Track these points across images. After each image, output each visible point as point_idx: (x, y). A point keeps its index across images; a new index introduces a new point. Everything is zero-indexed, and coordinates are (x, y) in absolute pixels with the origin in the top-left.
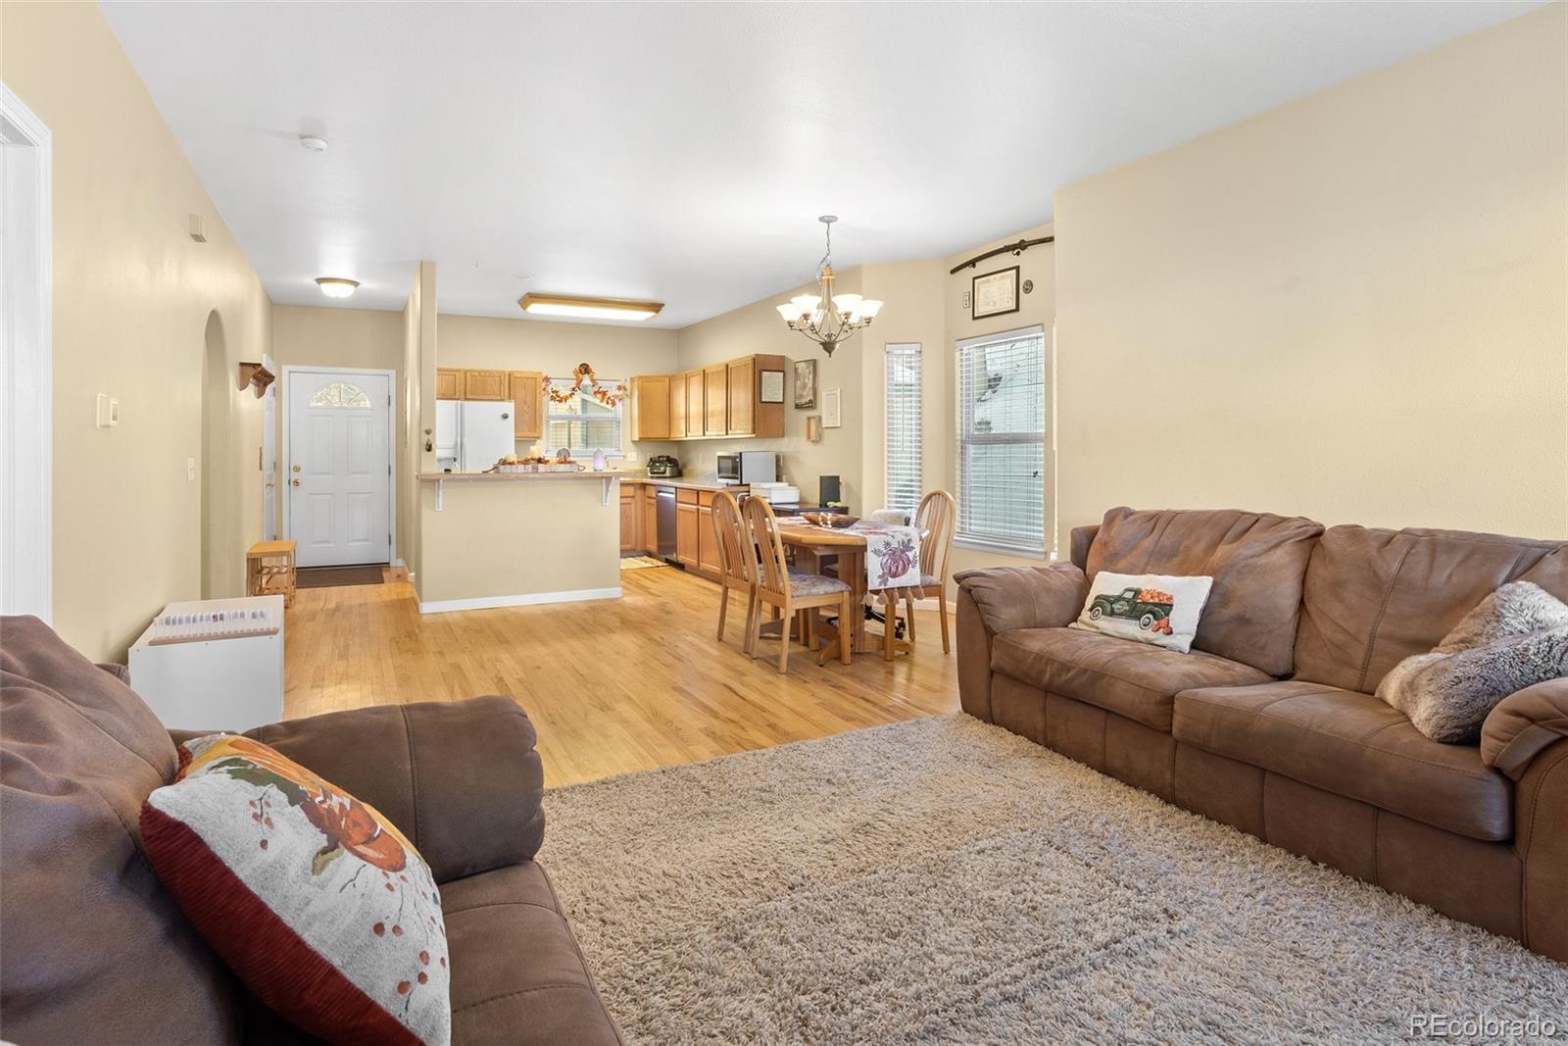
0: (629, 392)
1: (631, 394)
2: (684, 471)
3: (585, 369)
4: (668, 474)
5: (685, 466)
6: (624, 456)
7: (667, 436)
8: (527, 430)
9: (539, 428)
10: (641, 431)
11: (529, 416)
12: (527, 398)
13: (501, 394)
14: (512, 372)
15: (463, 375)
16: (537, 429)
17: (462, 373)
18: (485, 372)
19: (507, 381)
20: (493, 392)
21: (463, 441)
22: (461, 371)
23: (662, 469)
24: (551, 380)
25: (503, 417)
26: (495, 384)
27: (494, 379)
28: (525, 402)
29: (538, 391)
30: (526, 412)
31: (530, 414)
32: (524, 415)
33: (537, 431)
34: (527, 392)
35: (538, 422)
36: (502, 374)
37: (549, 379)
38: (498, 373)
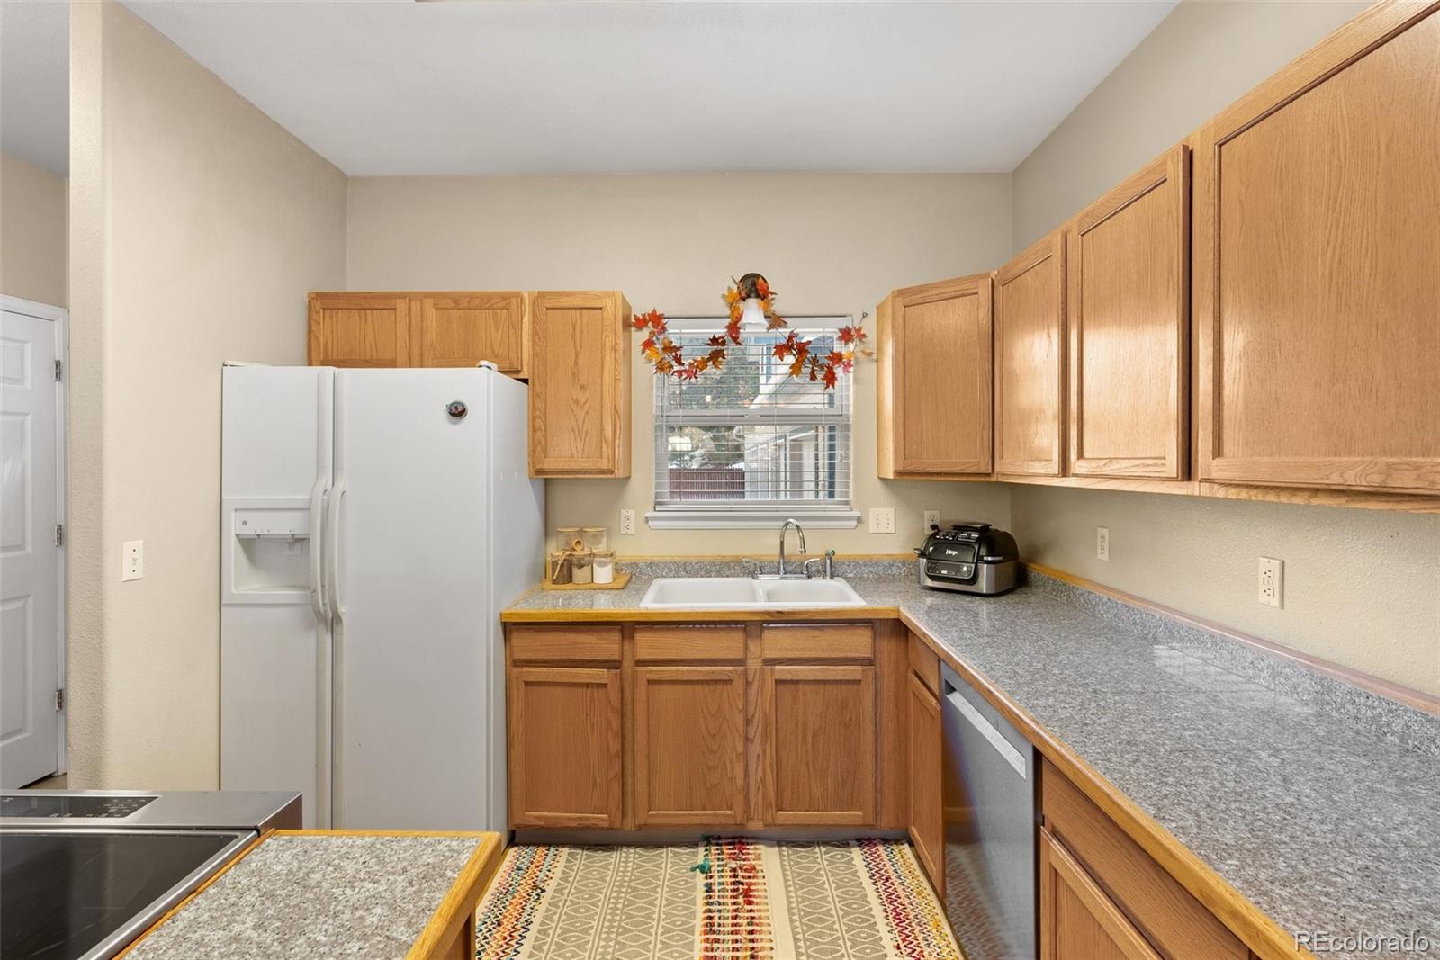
0: (872, 347)
1: (880, 349)
2: (1034, 570)
3: (754, 287)
4: (983, 585)
5: (1036, 553)
6: (859, 520)
7: (982, 469)
8: (580, 451)
9: (610, 446)
10: (902, 453)
11: (587, 413)
12: (580, 364)
13: (513, 355)
14: (542, 295)
15: (416, 306)
16: (608, 448)
17: (413, 303)
18: (471, 296)
19: (526, 319)
20: (493, 352)
21: (339, 487)
22: (409, 297)
23: (965, 569)
24: (664, 321)
25: (453, 414)
26: (497, 330)
27: (495, 315)
28: (574, 374)
29: (608, 342)
30: (577, 402)
31: (586, 408)
32: (572, 411)
33: (605, 454)
34: (581, 347)
35: (608, 430)
36: (513, 301)
37: (661, 317)
38: (505, 299)
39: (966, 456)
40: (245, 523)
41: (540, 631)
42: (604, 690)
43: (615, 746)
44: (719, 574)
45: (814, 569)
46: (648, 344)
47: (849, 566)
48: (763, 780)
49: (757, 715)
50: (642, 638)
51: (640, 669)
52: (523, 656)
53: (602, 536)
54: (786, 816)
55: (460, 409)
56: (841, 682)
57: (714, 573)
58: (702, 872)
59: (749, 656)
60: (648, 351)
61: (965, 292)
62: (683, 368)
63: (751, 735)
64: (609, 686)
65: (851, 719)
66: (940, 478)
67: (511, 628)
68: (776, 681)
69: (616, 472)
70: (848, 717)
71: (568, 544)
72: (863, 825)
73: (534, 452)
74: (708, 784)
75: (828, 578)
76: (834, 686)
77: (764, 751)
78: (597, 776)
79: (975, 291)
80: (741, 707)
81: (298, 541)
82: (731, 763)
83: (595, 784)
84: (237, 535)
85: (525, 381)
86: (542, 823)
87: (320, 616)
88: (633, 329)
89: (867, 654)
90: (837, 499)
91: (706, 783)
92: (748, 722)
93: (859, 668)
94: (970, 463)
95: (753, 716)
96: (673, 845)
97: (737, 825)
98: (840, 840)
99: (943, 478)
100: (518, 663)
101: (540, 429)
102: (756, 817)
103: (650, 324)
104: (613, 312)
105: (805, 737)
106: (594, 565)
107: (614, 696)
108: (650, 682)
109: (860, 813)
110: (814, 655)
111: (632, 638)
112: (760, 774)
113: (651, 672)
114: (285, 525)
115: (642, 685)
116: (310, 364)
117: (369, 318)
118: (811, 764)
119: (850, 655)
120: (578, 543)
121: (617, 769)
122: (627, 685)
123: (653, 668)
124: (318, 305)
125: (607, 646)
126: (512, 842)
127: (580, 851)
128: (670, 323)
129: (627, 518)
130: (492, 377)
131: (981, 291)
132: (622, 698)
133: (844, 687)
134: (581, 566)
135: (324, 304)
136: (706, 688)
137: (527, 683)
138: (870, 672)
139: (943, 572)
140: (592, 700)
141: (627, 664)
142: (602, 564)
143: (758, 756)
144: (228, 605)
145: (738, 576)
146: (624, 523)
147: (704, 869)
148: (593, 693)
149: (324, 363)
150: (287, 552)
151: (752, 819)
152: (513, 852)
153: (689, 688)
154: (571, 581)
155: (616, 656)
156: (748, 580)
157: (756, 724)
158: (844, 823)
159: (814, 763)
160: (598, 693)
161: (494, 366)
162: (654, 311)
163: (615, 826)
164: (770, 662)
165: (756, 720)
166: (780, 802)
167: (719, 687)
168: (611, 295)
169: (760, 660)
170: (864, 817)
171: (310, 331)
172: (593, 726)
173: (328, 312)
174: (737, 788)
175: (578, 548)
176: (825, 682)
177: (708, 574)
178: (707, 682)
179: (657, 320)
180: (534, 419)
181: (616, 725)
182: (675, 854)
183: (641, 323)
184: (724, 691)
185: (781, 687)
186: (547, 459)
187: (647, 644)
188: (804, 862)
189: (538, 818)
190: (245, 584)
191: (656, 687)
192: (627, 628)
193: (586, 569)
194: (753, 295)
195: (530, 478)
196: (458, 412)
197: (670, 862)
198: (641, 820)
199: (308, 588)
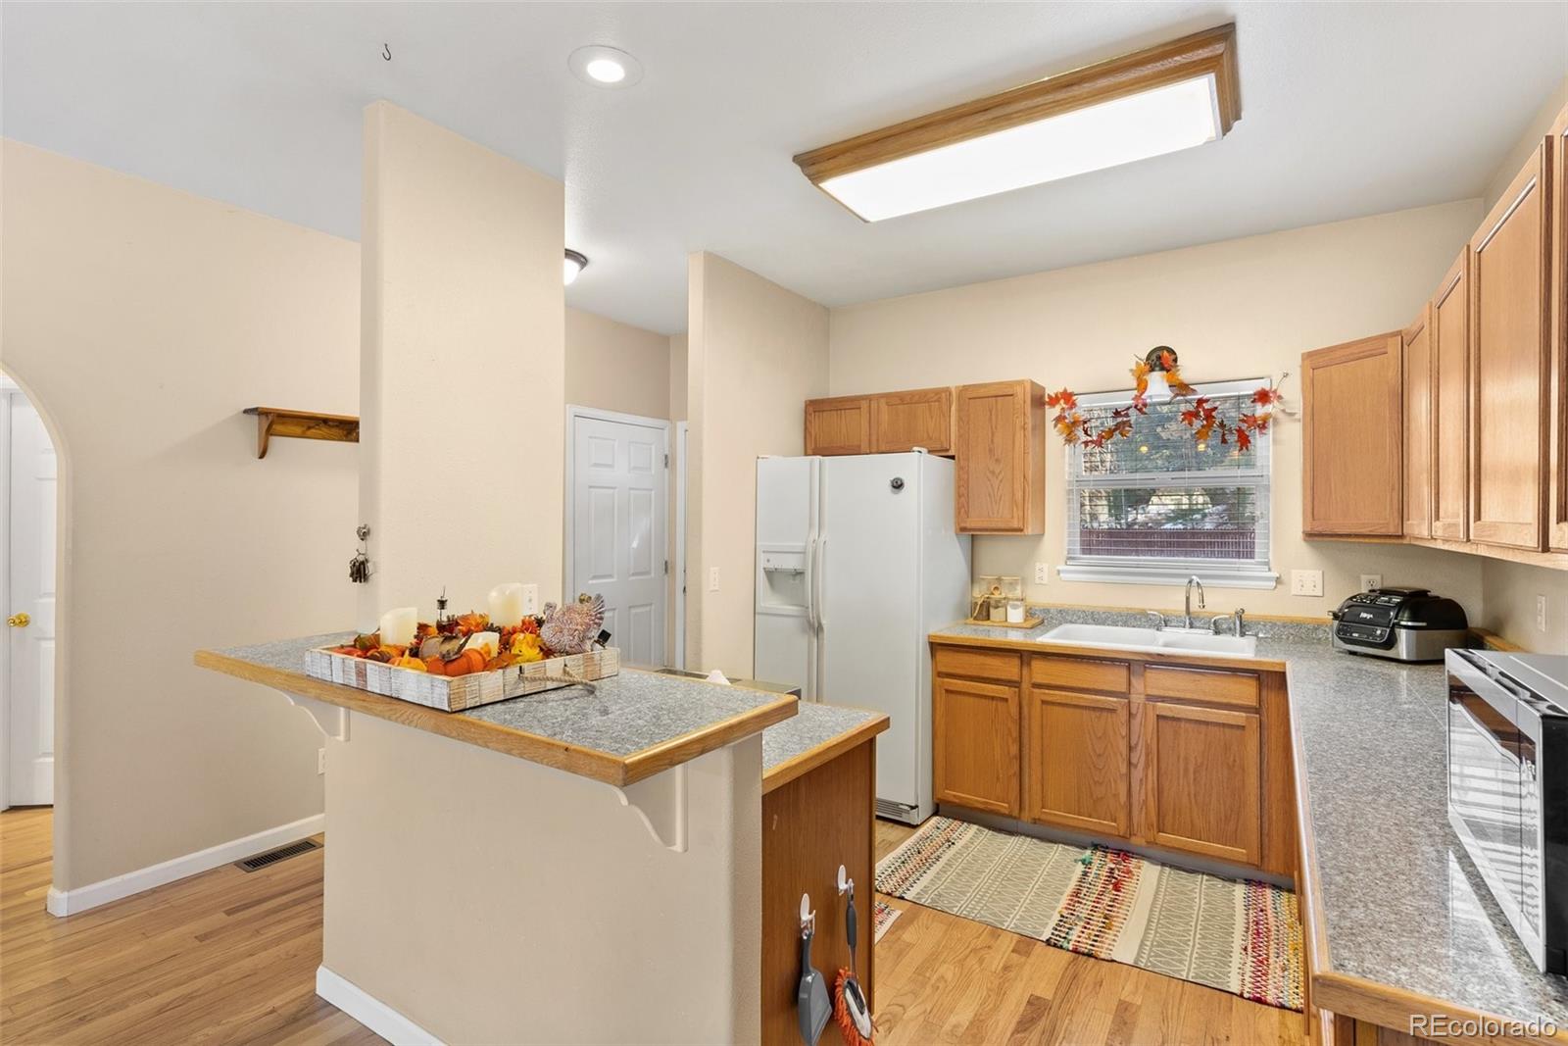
0: (1295, 407)
3: (1161, 360)
4: (1402, 651)
5: (1497, 627)
6: (1278, 580)
7: (1392, 531)
8: (996, 512)
9: (1020, 508)
10: (1310, 515)
11: (1001, 481)
12: (995, 441)
13: (943, 438)
14: (966, 388)
15: (874, 405)
16: (1018, 510)
17: (872, 402)
18: (912, 394)
19: (953, 408)
20: (928, 435)
21: (822, 539)
22: (868, 398)
23: (1379, 632)
24: (1075, 398)
25: (894, 487)
26: (932, 418)
27: (930, 406)
28: (990, 450)
29: (1019, 422)
30: (993, 473)
31: (1000, 477)
32: (989, 480)
33: (1015, 515)
34: (996, 428)
35: (1019, 495)
36: (943, 395)
37: (1071, 395)
38: (936, 394)
39: (1375, 517)
40: (768, 561)
41: (958, 652)
42: (1005, 704)
43: (1014, 749)
44: (1125, 624)
45: (1225, 626)
46: (1059, 419)
47: (1265, 626)
48: (1145, 802)
49: (1140, 745)
50: (1038, 665)
51: (1036, 690)
52: (943, 670)
53: (1017, 584)
54: (1165, 837)
55: (899, 483)
56: (1224, 725)
57: (1120, 623)
58: (1083, 864)
59: (1132, 691)
60: (1059, 425)
61: (1373, 352)
62: (1090, 439)
63: (1134, 760)
64: (1010, 701)
65: (1235, 761)
66: (1349, 540)
67: (936, 647)
68: (1158, 716)
69: (1025, 530)
70: (1232, 759)
71: (988, 589)
72: (1248, 863)
73: (959, 513)
74: (1095, 797)
75: (1238, 635)
76: (1216, 728)
77: (1146, 776)
78: (1000, 771)
79: (1383, 350)
80: (1124, 734)
81: (798, 574)
82: (1115, 782)
83: (998, 778)
84: (764, 569)
85: (953, 457)
86: (957, 801)
87: (811, 625)
88: (1047, 407)
89: (1254, 703)
90: (1257, 560)
91: (1092, 795)
92: (1130, 749)
93: (1244, 714)
94: (1378, 524)
95: (1137, 744)
96: (1064, 843)
97: (1119, 836)
98: (1222, 872)
99: (1353, 540)
100: (940, 675)
101: (963, 495)
102: (1139, 834)
103: (1062, 401)
104: (1024, 397)
105: (1186, 770)
106: (1009, 608)
107: (1014, 710)
108: (1044, 702)
109: (1244, 851)
110: (1195, 697)
111: (1029, 664)
112: (1143, 797)
113: (1045, 694)
114: (790, 563)
115: (1038, 703)
116: (806, 454)
117: (843, 416)
118: (1192, 796)
119: (1234, 701)
120: (996, 588)
121: (1016, 768)
122: (1025, 703)
123: (1047, 691)
124: (811, 409)
125: (1009, 668)
126: (936, 813)
127: (987, 831)
128: (1079, 400)
129: (1041, 570)
130: (922, 458)
131: (1389, 350)
132: (1020, 713)
133: (1227, 731)
134: (997, 607)
135: (816, 409)
136: (1093, 714)
137: (947, 691)
138: (1254, 720)
139: (1354, 635)
140: (996, 710)
141: (1025, 686)
142: (1015, 607)
143: (1141, 780)
144: (759, 614)
145: (1144, 627)
146: (1038, 575)
147: (1087, 863)
148: (997, 705)
149: (814, 454)
150: (791, 581)
151: (1135, 835)
152: (935, 819)
153: (1078, 711)
154: (989, 619)
155: (1016, 678)
156: (1153, 631)
157: (1139, 752)
158: (1225, 856)
159: (1195, 795)
160: (1000, 704)
161: (924, 450)
162: (1065, 390)
163: (1014, 815)
164: (1150, 698)
165: (1139, 748)
166: (1161, 825)
167: (1105, 714)
168: (1020, 383)
169: (1143, 697)
170: (1248, 855)
171: (806, 429)
172: (997, 731)
173: (817, 414)
174: (1120, 803)
175: (996, 593)
176: (1207, 723)
177: (1115, 624)
178: (1094, 709)
179: (1068, 397)
180: (959, 487)
181: (1015, 734)
182: (1064, 850)
183: (1054, 401)
184: (1109, 720)
185: (1162, 723)
186: (970, 519)
187: (1041, 671)
188: (1183, 882)
189: (955, 796)
190: (770, 602)
191: (1049, 707)
192: (1025, 656)
193: (1001, 610)
194: (1157, 368)
195: (957, 535)
196: (898, 485)
197: (1057, 855)
198: (1036, 813)
199: (803, 606)
